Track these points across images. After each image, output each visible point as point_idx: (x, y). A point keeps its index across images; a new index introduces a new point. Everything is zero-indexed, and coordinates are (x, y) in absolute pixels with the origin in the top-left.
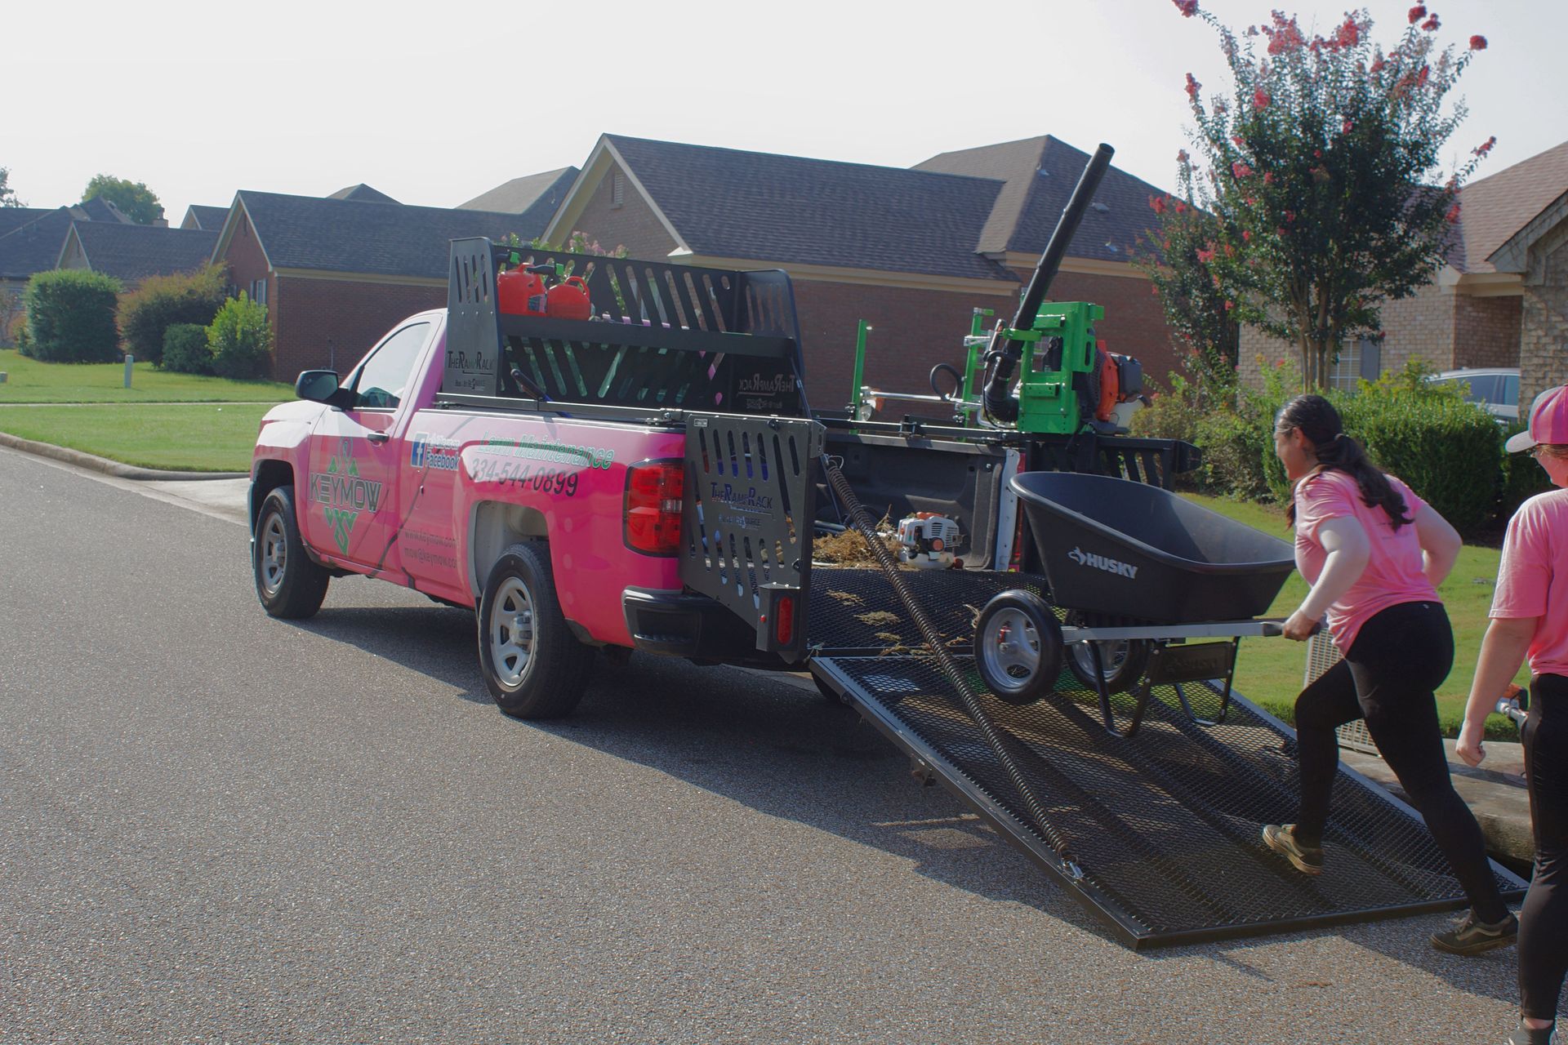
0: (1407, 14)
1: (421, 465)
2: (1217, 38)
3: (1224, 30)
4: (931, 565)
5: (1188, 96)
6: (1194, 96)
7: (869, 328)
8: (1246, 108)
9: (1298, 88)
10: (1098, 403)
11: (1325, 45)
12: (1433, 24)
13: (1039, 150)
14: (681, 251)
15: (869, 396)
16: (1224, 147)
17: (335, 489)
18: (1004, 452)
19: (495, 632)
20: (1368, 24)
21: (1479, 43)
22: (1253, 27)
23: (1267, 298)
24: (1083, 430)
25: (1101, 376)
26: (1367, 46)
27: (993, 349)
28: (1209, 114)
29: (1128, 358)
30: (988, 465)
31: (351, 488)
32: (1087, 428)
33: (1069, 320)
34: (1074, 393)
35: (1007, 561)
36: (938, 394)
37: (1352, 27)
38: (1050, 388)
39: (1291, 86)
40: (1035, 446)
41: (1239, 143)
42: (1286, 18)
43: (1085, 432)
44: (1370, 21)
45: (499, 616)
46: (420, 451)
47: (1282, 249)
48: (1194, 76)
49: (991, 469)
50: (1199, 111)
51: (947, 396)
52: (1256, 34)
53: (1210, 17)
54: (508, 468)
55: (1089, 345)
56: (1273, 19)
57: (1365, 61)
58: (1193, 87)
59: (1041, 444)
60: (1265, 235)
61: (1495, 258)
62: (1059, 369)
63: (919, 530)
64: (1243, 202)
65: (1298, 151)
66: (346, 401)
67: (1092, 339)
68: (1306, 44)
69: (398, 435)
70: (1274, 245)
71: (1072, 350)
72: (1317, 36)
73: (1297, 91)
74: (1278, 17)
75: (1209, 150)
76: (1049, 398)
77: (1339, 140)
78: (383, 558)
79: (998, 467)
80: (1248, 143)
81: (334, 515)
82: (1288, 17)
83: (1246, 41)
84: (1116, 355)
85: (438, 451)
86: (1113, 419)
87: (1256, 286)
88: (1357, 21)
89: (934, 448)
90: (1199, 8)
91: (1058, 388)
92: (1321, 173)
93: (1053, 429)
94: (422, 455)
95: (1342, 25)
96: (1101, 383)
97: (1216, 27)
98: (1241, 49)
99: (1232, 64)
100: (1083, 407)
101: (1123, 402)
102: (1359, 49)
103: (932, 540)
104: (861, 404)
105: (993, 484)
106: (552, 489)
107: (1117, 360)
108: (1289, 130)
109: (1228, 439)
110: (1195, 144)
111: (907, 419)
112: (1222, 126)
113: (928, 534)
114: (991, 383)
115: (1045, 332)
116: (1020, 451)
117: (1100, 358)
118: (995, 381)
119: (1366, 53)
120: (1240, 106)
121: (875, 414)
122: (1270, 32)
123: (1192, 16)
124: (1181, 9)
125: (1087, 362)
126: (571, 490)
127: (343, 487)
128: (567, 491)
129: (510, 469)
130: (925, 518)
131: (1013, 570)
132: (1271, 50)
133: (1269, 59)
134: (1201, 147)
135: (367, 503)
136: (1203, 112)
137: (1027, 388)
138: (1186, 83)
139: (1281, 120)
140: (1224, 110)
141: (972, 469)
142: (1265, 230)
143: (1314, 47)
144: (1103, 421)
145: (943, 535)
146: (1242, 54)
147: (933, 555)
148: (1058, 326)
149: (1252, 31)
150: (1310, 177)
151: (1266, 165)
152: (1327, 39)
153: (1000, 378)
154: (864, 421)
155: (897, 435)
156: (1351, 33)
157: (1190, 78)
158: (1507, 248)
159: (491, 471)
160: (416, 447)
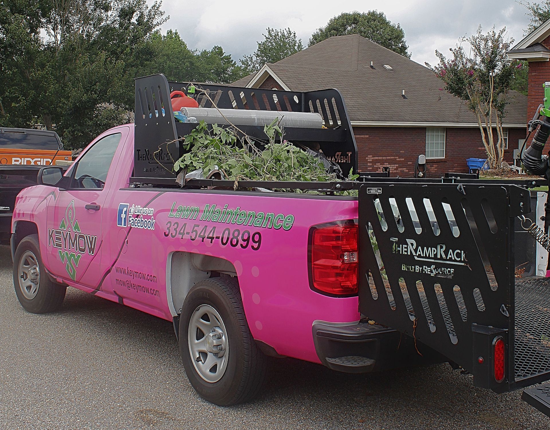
1: (125, 224)
17: (65, 239)
18: (536, 194)
31: (76, 239)
46: (123, 216)
54: (196, 228)
66: (68, 184)
69: (106, 205)
81: (65, 255)
85: (138, 216)
94: (125, 219)
106: (239, 244)
126: (256, 245)
127: (70, 238)
128: (253, 247)
129: (199, 229)
135: (87, 249)
153: (537, 143)
159: (182, 231)
160: (121, 212)
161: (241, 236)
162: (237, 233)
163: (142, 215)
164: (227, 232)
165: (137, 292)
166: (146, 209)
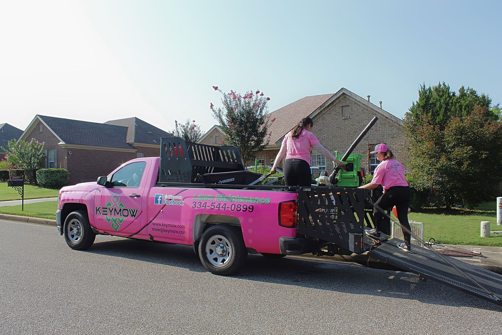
0: (256, 92)
1: (161, 203)
3: (224, 94)
12: (262, 95)
13: (134, 120)
14: (62, 143)
16: (221, 119)
17: (111, 211)
19: (208, 251)
21: (268, 99)
28: (217, 112)
31: (120, 210)
33: (356, 159)
34: (358, 177)
38: (351, 175)
41: (229, 118)
42: (233, 91)
45: (209, 246)
46: (159, 200)
47: (239, 141)
48: (212, 103)
50: (214, 111)
54: (213, 204)
56: (231, 91)
58: (212, 106)
61: (277, 143)
66: (110, 185)
68: (242, 97)
69: (145, 195)
70: (237, 140)
71: (357, 166)
76: (352, 178)
78: (139, 231)
81: (111, 219)
83: (230, 96)
85: (170, 200)
90: (218, 88)
93: (351, 185)
94: (161, 201)
97: (222, 93)
106: (241, 210)
112: (221, 114)
123: (217, 90)
125: (360, 169)
126: (251, 210)
127: (115, 210)
128: (249, 211)
129: (216, 205)
135: (130, 215)
138: (210, 105)
140: (221, 111)
142: (235, 137)
143: (244, 98)
148: (353, 160)
156: (251, 96)
158: (279, 141)
159: (204, 206)
160: (157, 198)
161: (242, 207)
162: (239, 206)
163: (174, 199)
164: (233, 206)
165: (169, 233)
166: (176, 196)
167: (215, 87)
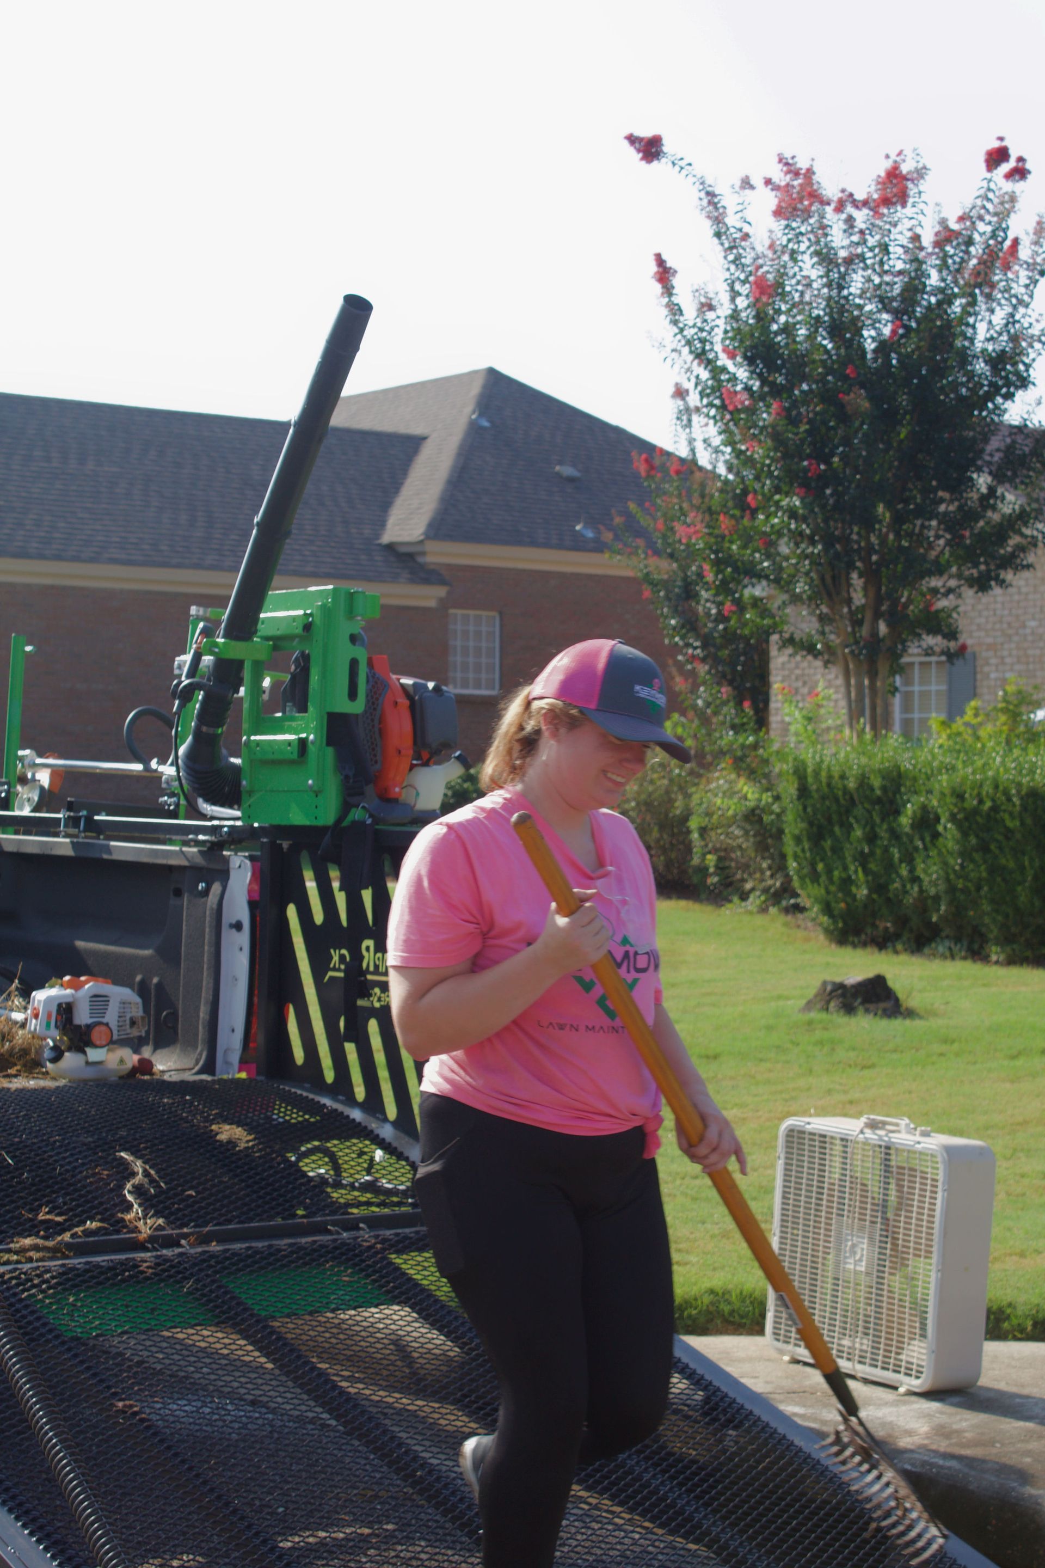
0: (982, 157)
2: (694, 196)
3: (702, 183)
4: (90, 1073)
5: (658, 288)
6: (668, 290)
7: (29, 648)
8: (742, 303)
9: (821, 273)
10: (378, 766)
11: (856, 205)
12: (1020, 173)
13: (476, 389)
15: (34, 766)
16: (709, 363)
18: (226, 861)
20: (921, 173)
22: (747, 177)
23: (785, 597)
24: (350, 818)
25: (382, 720)
26: (922, 206)
27: (188, 677)
28: (690, 314)
29: (431, 685)
30: (201, 886)
32: (357, 814)
33: (318, 621)
34: (330, 751)
35: (235, 1058)
36: (137, 759)
37: (896, 176)
38: (289, 743)
39: (809, 268)
40: (274, 848)
41: (732, 356)
42: (798, 166)
43: (354, 823)
44: (925, 168)
47: (804, 519)
48: (664, 257)
49: (206, 892)
50: (675, 311)
51: (154, 764)
52: (752, 187)
53: (682, 163)
55: (354, 664)
56: (780, 166)
57: (918, 230)
58: (664, 274)
59: (285, 845)
60: (777, 497)
62: (303, 709)
63: (65, 1011)
64: (743, 448)
65: (825, 367)
67: (361, 654)
68: (829, 202)
70: (793, 514)
71: (323, 675)
72: (843, 191)
73: (821, 277)
74: (787, 164)
75: (689, 370)
76: (291, 762)
77: (884, 347)
79: (216, 888)
80: (745, 357)
82: (803, 164)
83: (736, 199)
84: (407, 681)
86: (406, 796)
87: (767, 577)
88: (905, 169)
89: (116, 856)
90: (665, 149)
91: (303, 743)
92: (859, 400)
93: (298, 818)
95: (883, 174)
96: (382, 733)
97: (691, 180)
98: (730, 211)
99: (718, 235)
100: (347, 777)
101: (426, 764)
102: (909, 211)
103: (89, 1027)
104: (23, 780)
105: (208, 919)
107: (411, 691)
108: (810, 337)
109: (735, 816)
110: (669, 361)
111: (70, 807)
112: (710, 333)
113: (83, 1017)
114: (190, 739)
115: (278, 642)
116: (252, 858)
117: (378, 687)
118: (198, 735)
119: (921, 217)
120: (733, 300)
121: (47, 800)
122: (776, 188)
123: (655, 163)
124: (639, 151)
125: (353, 695)
130: (77, 987)
131: (243, 1075)
132: (778, 213)
133: (778, 226)
134: (677, 367)
136: (681, 312)
137: (253, 745)
138: (653, 268)
139: (799, 323)
140: (711, 308)
141: (178, 893)
142: (778, 490)
143: (840, 208)
144: (388, 799)
145: (111, 1017)
146: (732, 220)
147: (94, 1054)
148: (299, 631)
149: (746, 184)
150: (842, 406)
151: (776, 391)
152: (860, 196)
153: (204, 729)
154: (26, 812)
155: (56, 835)
156: (897, 186)
157: (660, 261)
167: (640, 140)
